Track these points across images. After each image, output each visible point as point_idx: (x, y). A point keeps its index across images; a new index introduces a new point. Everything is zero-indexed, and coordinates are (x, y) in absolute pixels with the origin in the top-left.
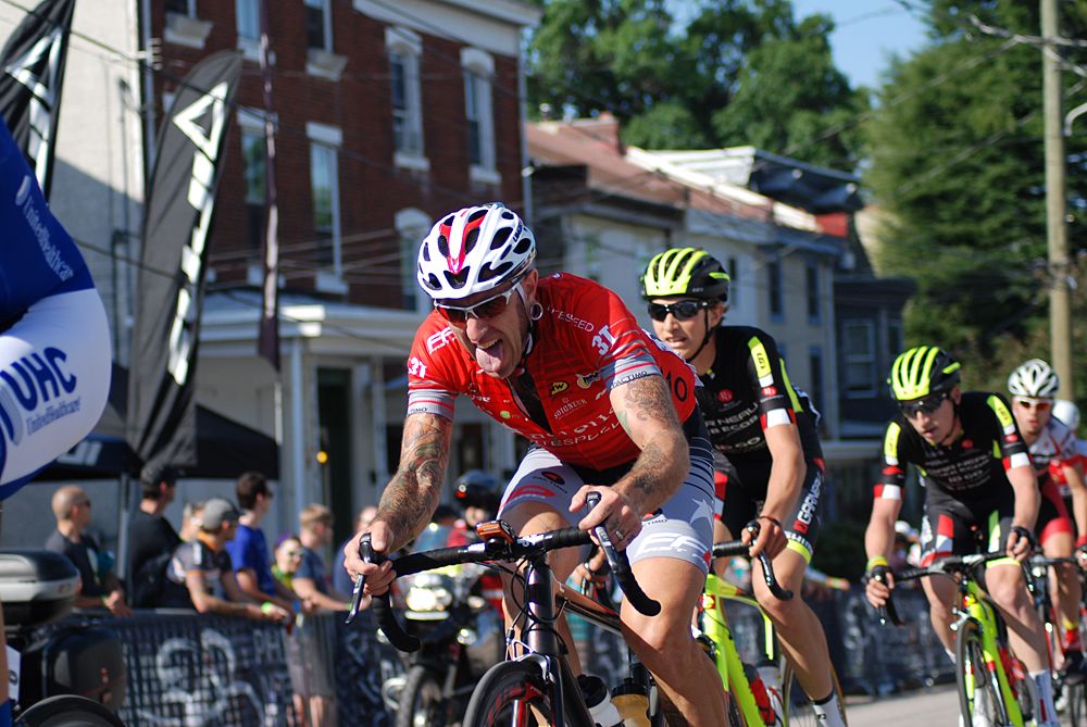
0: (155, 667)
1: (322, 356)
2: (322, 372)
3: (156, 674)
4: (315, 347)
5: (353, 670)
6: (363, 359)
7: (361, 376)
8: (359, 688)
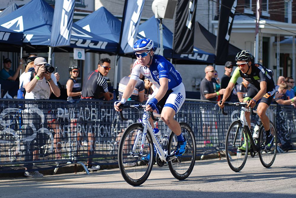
0: (231, 118)
1: (264, 33)
2: (264, 38)
3: (231, 119)
4: (262, 31)
5: (281, 121)
6: (272, 35)
7: (272, 40)
8: (282, 126)
